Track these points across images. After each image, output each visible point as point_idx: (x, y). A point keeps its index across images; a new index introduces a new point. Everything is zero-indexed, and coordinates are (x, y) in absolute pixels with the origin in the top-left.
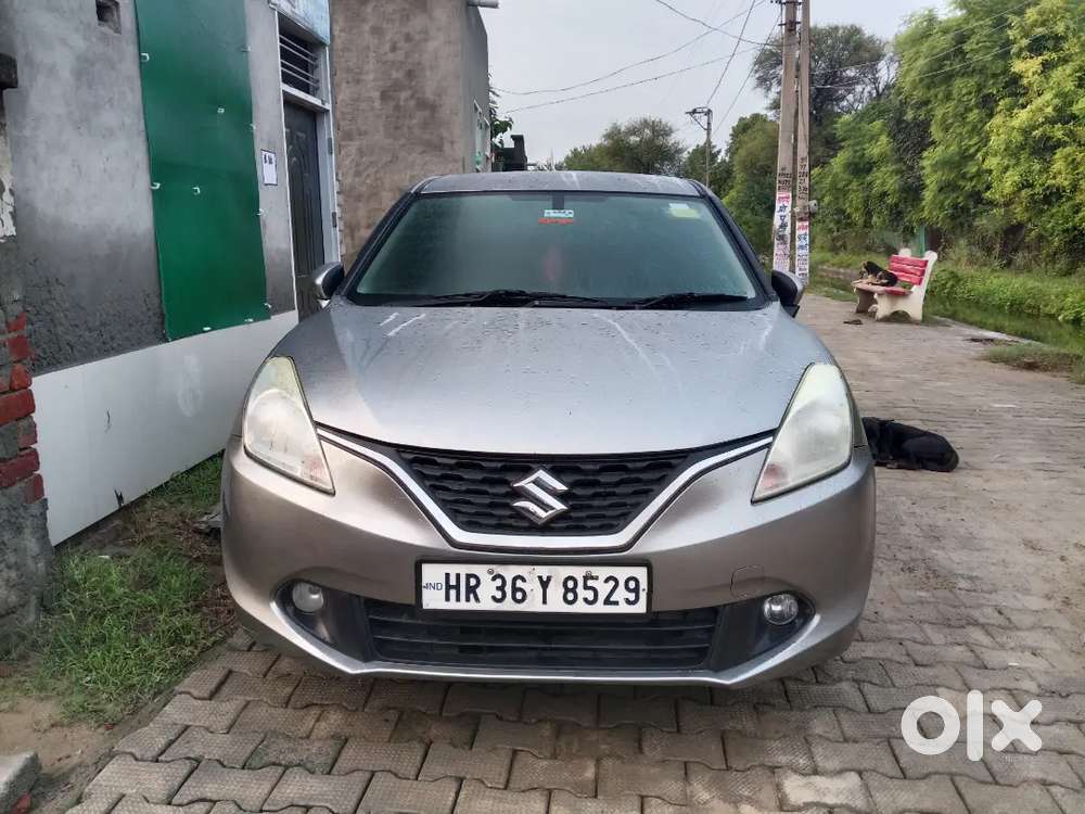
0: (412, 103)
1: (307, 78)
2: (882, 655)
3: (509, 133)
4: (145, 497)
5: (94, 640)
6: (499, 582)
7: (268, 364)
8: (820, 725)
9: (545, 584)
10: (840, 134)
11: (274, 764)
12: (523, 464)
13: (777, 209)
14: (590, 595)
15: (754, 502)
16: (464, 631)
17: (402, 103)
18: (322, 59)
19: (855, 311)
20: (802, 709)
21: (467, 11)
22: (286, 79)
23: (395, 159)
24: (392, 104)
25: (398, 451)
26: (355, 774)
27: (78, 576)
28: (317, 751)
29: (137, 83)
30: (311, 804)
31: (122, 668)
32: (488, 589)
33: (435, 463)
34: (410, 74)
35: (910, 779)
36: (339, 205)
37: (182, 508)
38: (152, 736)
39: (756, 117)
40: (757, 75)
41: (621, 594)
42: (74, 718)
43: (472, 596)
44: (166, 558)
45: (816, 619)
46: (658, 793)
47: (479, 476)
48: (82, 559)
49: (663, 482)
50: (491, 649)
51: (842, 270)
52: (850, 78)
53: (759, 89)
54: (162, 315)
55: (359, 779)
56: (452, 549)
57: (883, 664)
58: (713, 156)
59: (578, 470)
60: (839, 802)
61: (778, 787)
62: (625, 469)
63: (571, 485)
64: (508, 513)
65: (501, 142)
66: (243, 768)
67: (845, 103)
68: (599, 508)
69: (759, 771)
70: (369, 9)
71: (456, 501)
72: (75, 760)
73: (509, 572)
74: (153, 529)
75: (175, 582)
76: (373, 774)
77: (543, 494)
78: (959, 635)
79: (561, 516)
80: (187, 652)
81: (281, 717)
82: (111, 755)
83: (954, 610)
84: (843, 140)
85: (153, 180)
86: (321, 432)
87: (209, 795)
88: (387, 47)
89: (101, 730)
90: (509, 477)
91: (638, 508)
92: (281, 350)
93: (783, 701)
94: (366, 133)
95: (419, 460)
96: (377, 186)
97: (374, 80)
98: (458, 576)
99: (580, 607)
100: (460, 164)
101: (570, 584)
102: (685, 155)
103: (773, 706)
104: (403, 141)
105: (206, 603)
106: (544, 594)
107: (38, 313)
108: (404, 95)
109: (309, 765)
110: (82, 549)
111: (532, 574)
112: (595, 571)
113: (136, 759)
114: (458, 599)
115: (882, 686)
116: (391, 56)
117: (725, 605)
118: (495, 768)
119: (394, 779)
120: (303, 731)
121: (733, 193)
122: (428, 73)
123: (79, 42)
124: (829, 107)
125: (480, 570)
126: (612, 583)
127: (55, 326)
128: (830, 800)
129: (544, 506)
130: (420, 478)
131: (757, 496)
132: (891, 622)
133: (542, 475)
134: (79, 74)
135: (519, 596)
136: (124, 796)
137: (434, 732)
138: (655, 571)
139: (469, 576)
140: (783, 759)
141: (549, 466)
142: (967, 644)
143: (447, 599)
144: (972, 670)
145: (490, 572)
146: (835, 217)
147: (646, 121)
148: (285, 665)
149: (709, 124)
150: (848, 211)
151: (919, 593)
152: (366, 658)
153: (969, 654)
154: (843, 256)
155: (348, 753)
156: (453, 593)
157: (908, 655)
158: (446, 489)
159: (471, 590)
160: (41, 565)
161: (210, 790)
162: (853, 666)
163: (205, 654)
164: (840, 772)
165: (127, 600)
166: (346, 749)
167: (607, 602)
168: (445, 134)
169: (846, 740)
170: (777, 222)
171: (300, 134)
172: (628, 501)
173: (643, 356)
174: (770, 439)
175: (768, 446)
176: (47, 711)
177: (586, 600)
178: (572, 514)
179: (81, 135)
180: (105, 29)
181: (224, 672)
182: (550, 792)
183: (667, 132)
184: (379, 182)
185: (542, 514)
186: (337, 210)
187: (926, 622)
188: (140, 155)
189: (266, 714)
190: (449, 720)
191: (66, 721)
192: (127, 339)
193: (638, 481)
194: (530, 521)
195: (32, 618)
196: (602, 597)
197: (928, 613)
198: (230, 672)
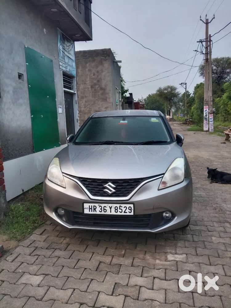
0: (99, 89)
1: (70, 86)
2: (201, 229)
3: (128, 93)
4: (29, 190)
5: (16, 222)
6: (101, 208)
7: (54, 159)
8: (180, 244)
9: (111, 208)
10: (225, 88)
11: (53, 248)
12: (106, 181)
13: (204, 111)
14: (121, 211)
15: (158, 190)
16: (95, 219)
17: (96, 88)
18: (74, 81)
19: (225, 139)
20: (177, 240)
21: (113, 64)
22: (65, 87)
23: (94, 103)
24: (93, 89)
25: (79, 178)
26: (71, 251)
27: (13, 208)
28: (63, 246)
29: (28, 92)
30: (60, 256)
31: (22, 228)
32: (98, 209)
33: (87, 181)
34: (98, 81)
35: (198, 256)
36: (79, 117)
37: (37, 193)
38: (27, 242)
39: (201, 83)
40: (201, 72)
41: (128, 211)
42: (11, 239)
43: (95, 211)
44: (33, 205)
45: (176, 218)
46: (138, 257)
47: (96, 184)
48: (14, 205)
49: (137, 185)
50: (100, 223)
51: (225, 127)
52: (228, 72)
53: (201, 76)
54: (33, 147)
55: (71, 252)
56: (90, 200)
57: (200, 231)
58: (190, 95)
59: (118, 183)
60: (179, 260)
61: (166, 257)
62: (128, 182)
63: (117, 186)
64: (102, 192)
65: (126, 95)
66: (46, 249)
67: (227, 79)
68: (123, 191)
69: (163, 253)
70: (88, 65)
71: (92, 189)
72: (11, 247)
73: (103, 205)
74: (30, 198)
75: (35, 210)
76: (74, 251)
77: (110, 188)
78: (222, 225)
79: (114, 193)
80: (36, 225)
81: (56, 239)
82: (18, 246)
83: (223, 219)
84: (226, 90)
85: (32, 114)
86: (63, 174)
87: (38, 254)
88: (92, 75)
89: (17, 241)
90: (103, 184)
91: (132, 191)
92: (57, 156)
93: (173, 239)
94: (87, 97)
95: (83, 180)
96: (90, 110)
97: (89, 83)
98: (92, 206)
99: (119, 213)
100: (111, 104)
101: (116, 208)
102: (180, 95)
103: (170, 240)
104: (97, 98)
105: (41, 215)
106: (111, 210)
107: (5, 147)
108: (97, 86)
109: (61, 249)
110: (14, 202)
111: (108, 206)
112: (122, 205)
113: (24, 247)
114: (92, 211)
115: (198, 236)
116: (93, 77)
117: (152, 214)
118: (102, 251)
119: (79, 252)
120: (61, 242)
121: (195, 105)
122: (103, 81)
123: (14, 85)
124: (222, 80)
125: (96, 205)
126: (125, 208)
127: (9, 150)
128: (177, 260)
129: (111, 191)
130: (84, 184)
131: (159, 189)
132: (206, 221)
133: (110, 184)
134: (14, 92)
135: (105, 211)
136: (20, 254)
137: (89, 243)
138: (135, 206)
139: (94, 206)
140: (169, 251)
141: (112, 182)
142: (224, 227)
143: (89, 211)
144: (222, 233)
145: (99, 205)
146: (224, 112)
147: (169, 86)
148: (58, 228)
149: (186, 87)
150: (228, 110)
151: (215, 215)
152: (73, 225)
153: (224, 229)
154: (227, 123)
155: (70, 247)
156: (91, 210)
157: (208, 229)
158: (89, 187)
159: (95, 209)
160: (4, 205)
161: (38, 253)
162: (193, 231)
163: (40, 226)
164: (182, 254)
165: (24, 214)
166: (69, 246)
167: (125, 212)
168: (107, 96)
169: (185, 247)
170: (205, 115)
171: (68, 100)
172: (130, 190)
173: (136, 156)
174: (163, 176)
175: (163, 177)
176: (5, 237)
177: (120, 212)
178: (117, 192)
179: (14, 105)
180: (20, 81)
181: (44, 229)
182: (113, 256)
183: (175, 89)
184: (90, 109)
185: (110, 192)
186: (78, 118)
187: (215, 221)
188: (28, 109)
189: (53, 238)
190: (93, 241)
191: (9, 240)
192: (25, 152)
193: (132, 185)
194: (107, 194)
195: (2, 218)
196: (123, 211)
197: (216, 219)
198: (45, 230)
